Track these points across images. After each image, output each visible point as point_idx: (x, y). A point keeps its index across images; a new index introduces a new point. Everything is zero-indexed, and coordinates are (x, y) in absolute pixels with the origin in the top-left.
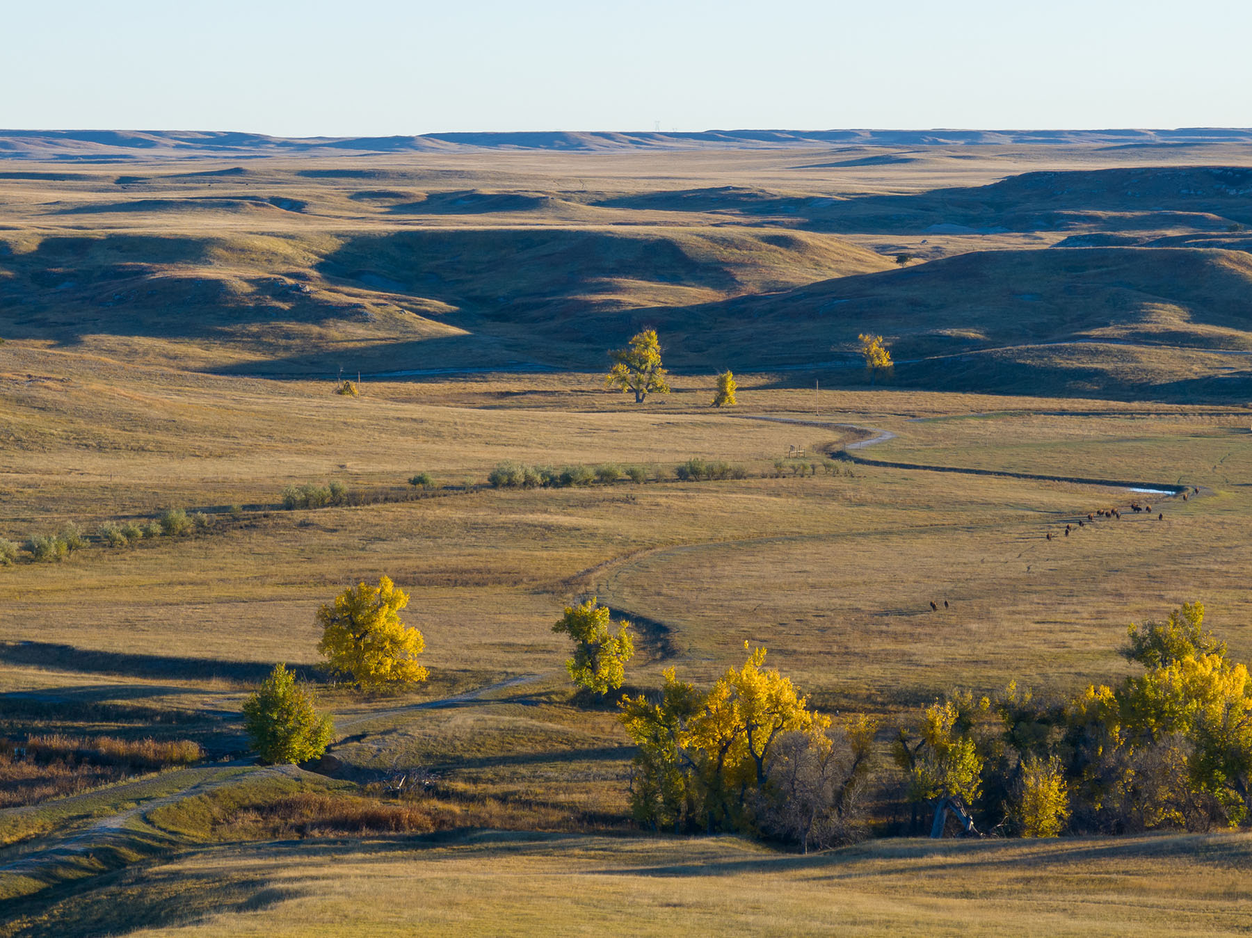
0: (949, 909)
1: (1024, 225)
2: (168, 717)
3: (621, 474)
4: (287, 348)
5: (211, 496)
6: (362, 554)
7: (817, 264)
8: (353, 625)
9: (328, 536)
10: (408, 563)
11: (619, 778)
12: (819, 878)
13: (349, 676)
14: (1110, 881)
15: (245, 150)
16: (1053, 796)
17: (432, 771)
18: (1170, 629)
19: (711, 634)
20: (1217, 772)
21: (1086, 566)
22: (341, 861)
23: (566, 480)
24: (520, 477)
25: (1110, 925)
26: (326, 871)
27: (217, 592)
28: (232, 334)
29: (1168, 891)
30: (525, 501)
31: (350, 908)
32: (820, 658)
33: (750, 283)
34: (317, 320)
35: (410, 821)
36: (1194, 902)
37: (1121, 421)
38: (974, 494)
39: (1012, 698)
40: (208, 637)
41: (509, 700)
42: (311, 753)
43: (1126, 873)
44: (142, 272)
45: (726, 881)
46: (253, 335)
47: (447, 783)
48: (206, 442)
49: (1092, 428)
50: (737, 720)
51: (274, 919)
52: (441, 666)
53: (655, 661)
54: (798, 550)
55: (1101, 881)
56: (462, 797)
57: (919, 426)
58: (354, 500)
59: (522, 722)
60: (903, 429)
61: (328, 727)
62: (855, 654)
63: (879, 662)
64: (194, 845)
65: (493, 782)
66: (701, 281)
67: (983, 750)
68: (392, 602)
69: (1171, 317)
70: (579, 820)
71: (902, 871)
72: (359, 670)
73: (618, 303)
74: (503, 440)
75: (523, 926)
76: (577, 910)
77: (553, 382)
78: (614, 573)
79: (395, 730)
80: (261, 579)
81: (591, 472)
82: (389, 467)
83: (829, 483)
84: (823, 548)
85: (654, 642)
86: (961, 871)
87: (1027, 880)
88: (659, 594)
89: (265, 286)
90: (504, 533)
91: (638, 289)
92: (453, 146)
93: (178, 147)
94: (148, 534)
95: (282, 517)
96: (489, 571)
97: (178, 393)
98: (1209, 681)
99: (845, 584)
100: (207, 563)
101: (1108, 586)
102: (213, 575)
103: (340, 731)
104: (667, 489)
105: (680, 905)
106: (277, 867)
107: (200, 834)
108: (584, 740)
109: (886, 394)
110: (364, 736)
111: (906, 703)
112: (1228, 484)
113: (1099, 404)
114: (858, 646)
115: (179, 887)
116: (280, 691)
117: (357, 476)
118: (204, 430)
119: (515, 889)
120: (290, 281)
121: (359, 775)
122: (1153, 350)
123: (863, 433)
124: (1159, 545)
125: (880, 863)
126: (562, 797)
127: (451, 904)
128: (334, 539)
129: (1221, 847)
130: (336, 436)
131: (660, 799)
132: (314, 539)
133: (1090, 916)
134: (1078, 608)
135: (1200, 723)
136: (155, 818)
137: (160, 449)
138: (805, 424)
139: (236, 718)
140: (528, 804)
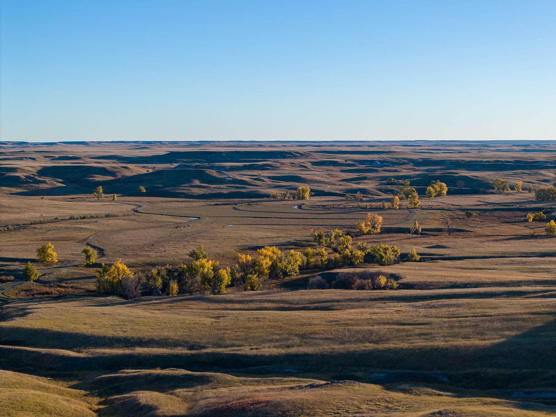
0: (156, 313)
1: (170, 162)
2: (8, 271)
3: (95, 216)
4: (32, 189)
5: (17, 222)
6: (46, 234)
7: (132, 172)
8: (44, 252)
9: (39, 230)
10: (55, 236)
11: (94, 282)
12: (131, 306)
13: (43, 261)
14: (186, 306)
15: (25, 145)
16: (175, 287)
17: (58, 282)
18: (197, 251)
19: (112, 251)
20: (206, 283)
21: (182, 235)
22: (41, 304)
23: (84, 218)
24: (76, 217)
25: (186, 317)
26: (38, 306)
27: (18, 243)
28: (21, 186)
29: (197, 308)
30: (76, 222)
31: (42, 316)
32: (132, 256)
33: (119, 176)
34: (37, 184)
35: (54, 293)
36: (202, 311)
37: (188, 203)
38: (161, 219)
39: (168, 267)
40: (16, 253)
41: (73, 266)
42: (35, 278)
43: (189, 304)
44: (4, 174)
45: (114, 307)
46: (25, 186)
47: (61, 284)
48: (16, 210)
49: (183, 205)
50: (116, 273)
51: (27, 319)
52: (60, 259)
53: (101, 257)
54: (128, 232)
55: (184, 306)
56: (64, 287)
57: (151, 205)
58: (44, 223)
59: (76, 271)
60: (148, 205)
61: (38, 273)
62: (139, 255)
63: (143, 257)
64: (13, 299)
65: (70, 283)
66: (110, 175)
67: (163, 277)
68: (51, 247)
69: (197, 182)
70: (86, 292)
71: (147, 304)
72: (45, 260)
73: (95, 180)
74: (73, 209)
75: (75, 320)
76: (85, 316)
77: (82, 196)
78: (93, 237)
79: (51, 273)
80: (26, 240)
81: (89, 216)
82: (51, 215)
83: (134, 217)
84: (133, 232)
85: (101, 253)
86: (158, 304)
87: (171, 306)
88: (102, 242)
89: (27, 177)
90: (72, 229)
91: (98, 177)
92: (64, 144)
93: (11, 144)
94: (4, 230)
95: (30, 226)
96: (70, 238)
97: (11, 199)
98: (204, 264)
99: (137, 240)
100: (16, 236)
101: (186, 239)
102: (17, 239)
103: (41, 273)
104: (103, 219)
105: (105, 314)
106: (28, 305)
107: (14, 297)
108: (87, 275)
109: (145, 198)
110: (45, 274)
111: (148, 265)
112: (208, 217)
113: (184, 199)
114: (139, 253)
115: (9, 310)
116: (29, 267)
117: (45, 217)
118: (15, 208)
119: (74, 311)
120: (32, 176)
121: (44, 283)
122: (194, 189)
123: (140, 206)
124: (195, 230)
125: (143, 303)
126: (83, 287)
127: (61, 315)
128: (40, 231)
129: (207, 298)
130: (41, 208)
131: (102, 288)
132: (37, 231)
133: (182, 315)
134: (180, 244)
135: (202, 273)
136: (4, 293)
137: (7, 212)
138: (130, 204)
139: (21, 271)
140: (76, 288)
